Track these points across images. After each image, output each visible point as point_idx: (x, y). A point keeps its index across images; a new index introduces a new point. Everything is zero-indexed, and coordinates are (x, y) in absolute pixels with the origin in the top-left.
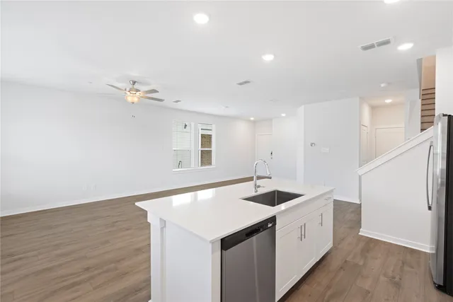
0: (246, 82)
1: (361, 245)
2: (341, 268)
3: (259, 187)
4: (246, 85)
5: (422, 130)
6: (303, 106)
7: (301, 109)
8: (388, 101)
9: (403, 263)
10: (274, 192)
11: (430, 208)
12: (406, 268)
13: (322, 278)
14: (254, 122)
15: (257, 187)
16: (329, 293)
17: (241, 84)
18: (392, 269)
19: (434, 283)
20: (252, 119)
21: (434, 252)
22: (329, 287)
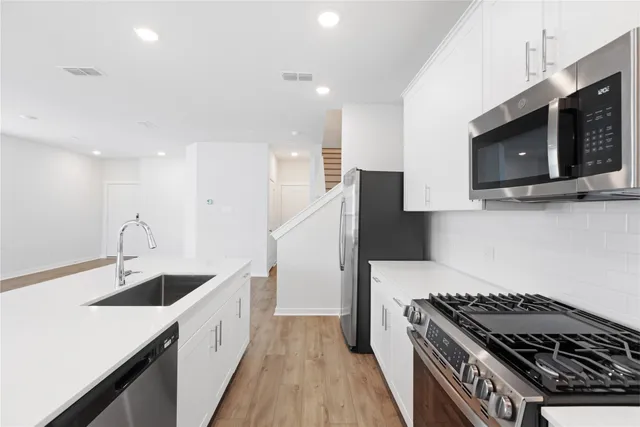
0: (88, 72)
1: (279, 329)
2: (263, 368)
3: (129, 273)
4: (88, 78)
5: (328, 189)
6: (195, 144)
7: (192, 149)
8: (294, 154)
9: (321, 335)
10: (159, 279)
11: (342, 268)
12: (325, 340)
13: (242, 398)
14: (101, 161)
15: (123, 274)
16: (254, 416)
17: (76, 72)
18: (313, 346)
19: (349, 347)
20: (97, 153)
21: (349, 313)
22: (252, 406)
